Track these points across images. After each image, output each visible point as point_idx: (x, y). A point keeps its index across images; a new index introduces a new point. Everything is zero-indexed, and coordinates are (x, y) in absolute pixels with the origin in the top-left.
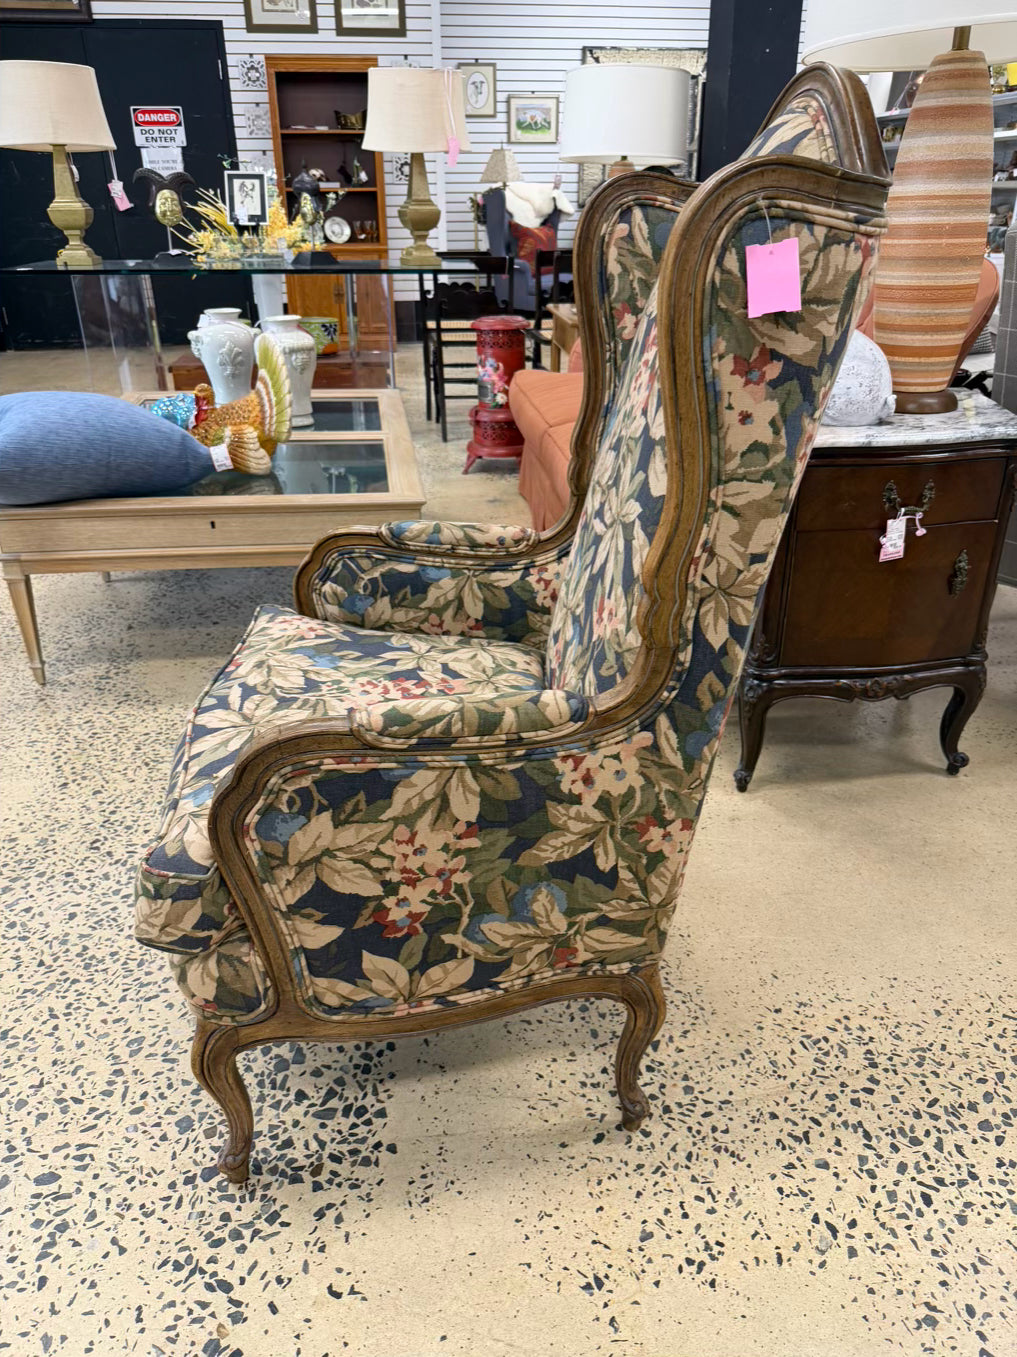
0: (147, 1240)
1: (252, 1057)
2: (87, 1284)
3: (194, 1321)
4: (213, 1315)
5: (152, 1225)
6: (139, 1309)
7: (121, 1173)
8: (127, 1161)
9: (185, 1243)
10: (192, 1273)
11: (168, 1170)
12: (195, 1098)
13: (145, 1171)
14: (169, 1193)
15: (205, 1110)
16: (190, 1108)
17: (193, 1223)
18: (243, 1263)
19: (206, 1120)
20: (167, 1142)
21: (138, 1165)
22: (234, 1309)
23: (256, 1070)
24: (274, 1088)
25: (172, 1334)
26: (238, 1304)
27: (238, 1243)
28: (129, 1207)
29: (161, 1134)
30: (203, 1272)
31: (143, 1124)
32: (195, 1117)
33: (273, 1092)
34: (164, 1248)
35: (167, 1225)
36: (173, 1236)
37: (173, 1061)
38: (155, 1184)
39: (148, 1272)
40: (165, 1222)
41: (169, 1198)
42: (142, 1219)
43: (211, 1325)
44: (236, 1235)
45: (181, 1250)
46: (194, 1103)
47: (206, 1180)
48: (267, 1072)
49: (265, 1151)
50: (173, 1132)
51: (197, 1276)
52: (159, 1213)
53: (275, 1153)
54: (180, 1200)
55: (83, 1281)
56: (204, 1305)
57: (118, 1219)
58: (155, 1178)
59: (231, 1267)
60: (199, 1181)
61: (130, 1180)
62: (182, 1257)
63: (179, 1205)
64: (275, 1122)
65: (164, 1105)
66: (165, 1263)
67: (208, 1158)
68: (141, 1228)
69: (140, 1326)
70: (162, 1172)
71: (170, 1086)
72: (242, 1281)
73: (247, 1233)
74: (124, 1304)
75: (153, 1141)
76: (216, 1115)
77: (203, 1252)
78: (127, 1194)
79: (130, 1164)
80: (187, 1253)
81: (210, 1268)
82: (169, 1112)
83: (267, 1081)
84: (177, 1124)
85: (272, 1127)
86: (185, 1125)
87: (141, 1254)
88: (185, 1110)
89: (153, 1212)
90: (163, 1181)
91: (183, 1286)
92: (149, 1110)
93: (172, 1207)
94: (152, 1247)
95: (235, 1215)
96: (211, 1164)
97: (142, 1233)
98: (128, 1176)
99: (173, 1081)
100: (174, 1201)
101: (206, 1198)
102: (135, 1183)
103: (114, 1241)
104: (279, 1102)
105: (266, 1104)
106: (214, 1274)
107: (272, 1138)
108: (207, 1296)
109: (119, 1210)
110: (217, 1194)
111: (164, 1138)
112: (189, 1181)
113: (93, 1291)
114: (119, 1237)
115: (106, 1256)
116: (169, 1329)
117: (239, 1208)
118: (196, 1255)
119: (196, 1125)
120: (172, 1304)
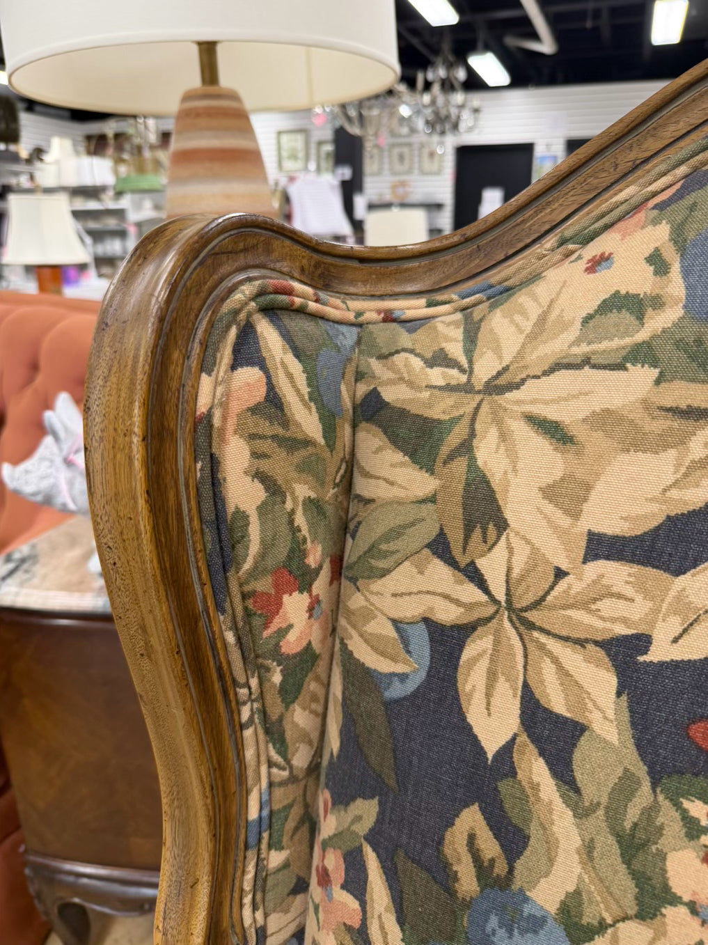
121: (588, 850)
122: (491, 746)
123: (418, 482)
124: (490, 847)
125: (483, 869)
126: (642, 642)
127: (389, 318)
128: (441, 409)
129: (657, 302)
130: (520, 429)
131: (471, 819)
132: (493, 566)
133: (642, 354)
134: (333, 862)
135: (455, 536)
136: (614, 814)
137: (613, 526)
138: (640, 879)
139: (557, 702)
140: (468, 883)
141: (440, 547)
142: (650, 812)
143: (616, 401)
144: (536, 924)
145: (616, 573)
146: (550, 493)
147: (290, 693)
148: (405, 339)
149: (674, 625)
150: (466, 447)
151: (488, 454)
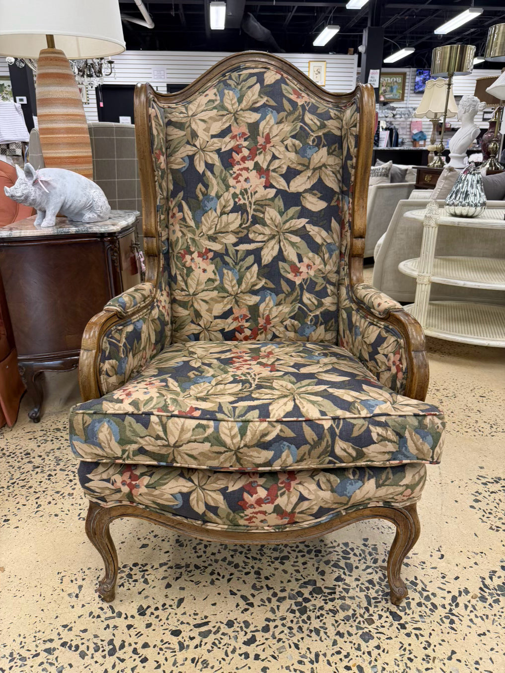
0: (443, 641)
1: (311, 608)
2: (477, 666)
3: (475, 609)
4: (469, 602)
5: (434, 640)
6: (479, 635)
7: (407, 667)
8: (398, 666)
9: (439, 621)
10: (453, 614)
11: (399, 640)
12: (346, 635)
13: (403, 652)
14: (413, 636)
15: (355, 628)
16: (354, 637)
17: (428, 620)
18: (440, 593)
19: (362, 625)
20: (381, 645)
21: (399, 658)
22: (463, 593)
23: (322, 603)
24: (335, 593)
25: (484, 617)
26: (460, 593)
27: (431, 597)
28: (428, 656)
29: (376, 650)
30: (451, 610)
31: (370, 663)
32: (360, 632)
33: (338, 593)
34: (445, 631)
35: (432, 632)
36: (437, 628)
37: (317, 655)
38: (410, 645)
39: (460, 636)
40: (431, 634)
41: (416, 635)
42: (432, 647)
43: (474, 602)
44: (427, 598)
45: (443, 622)
46: (350, 634)
47: (401, 618)
48: (323, 598)
49: (377, 592)
50: (373, 643)
51: (454, 612)
52: (426, 638)
53: (377, 587)
54: (415, 629)
55: (477, 669)
56: (466, 607)
57: (436, 661)
58: (406, 646)
59: (444, 598)
60: (402, 622)
61: (411, 660)
62: (447, 621)
63: (419, 629)
64: (358, 589)
65: (354, 653)
66: (452, 629)
67: (387, 620)
68: (438, 646)
69: (487, 633)
70: (401, 643)
71: (339, 653)
72: (449, 592)
73: (425, 594)
74: (480, 644)
75: (382, 653)
76: (357, 621)
77: (440, 612)
78: (419, 660)
79: (400, 663)
80: (444, 619)
81: (448, 607)
82: (359, 649)
83: (330, 597)
84: (367, 641)
85: (362, 590)
86: (367, 637)
87: (452, 642)
88: (357, 640)
89: (427, 642)
90: (406, 641)
91: (461, 617)
92: (359, 661)
93: (421, 632)
94: (446, 637)
95: (417, 600)
96: (391, 617)
97: (440, 644)
98: (408, 662)
99: (334, 652)
100: (418, 632)
101: (411, 616)
102: (412, 656)
103: (450, 658)
104: (344, 589)
105: (346, 595)
106: (450, 604)
107: (368, 590)
108: (461, 605)
109: (431, 661)
110: (407, 611)
111: (378, 647)
112: (403, 627)
113: (480, 662)
114: (447, 657)
115: (459, 661)
116: (483, 619)
117: (413, 599)
118: (443, 615)
119: (366, 630)
120: (471, 620)
121: (218, 183)
122: (201, 172)
123: (182, 133)
124: (203, 189)
125: (203, 194)
126: (220, 149)
127: (169, 107)
128: (184, 120)
129: (216, 100)
130: (198, 122)
131: (200, 186)
132: (197, 143)
133: (215, 108)
134: (176, 210)
135: (190, 140)
136: (221, 177)
137: (214, 133)
138: (225, 185)
139: (210, 162)
140: (201, 197)
141: (188, 143)
142: (225, 174)
143: (212, 115)
144: (212, 199)
145: (215, 140)
146: (204, 130)
147: (162, 178)
148: (174, 110)
149: (224, 146)
150: (190, 126)
151: (194, 126)
